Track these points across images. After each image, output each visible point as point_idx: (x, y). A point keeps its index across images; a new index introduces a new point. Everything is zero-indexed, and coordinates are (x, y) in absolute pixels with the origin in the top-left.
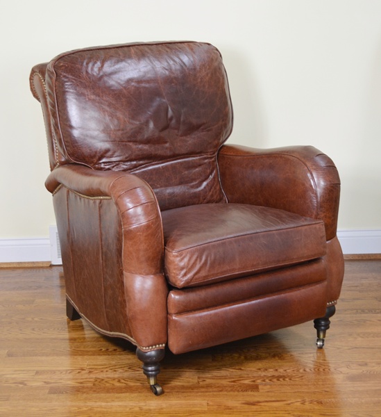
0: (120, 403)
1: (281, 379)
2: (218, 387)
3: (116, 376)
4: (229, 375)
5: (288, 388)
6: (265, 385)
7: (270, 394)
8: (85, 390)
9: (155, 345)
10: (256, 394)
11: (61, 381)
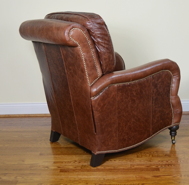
0: (94, 177)
1: (170, 166)
2: (140, 169)
4: (145, 164)
5: (174, 169)
6: (162, 168)
7: (165, 172)
8: (77, 171)
10: (158, 172)
11: (65, 166)
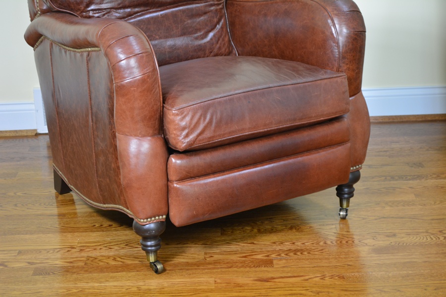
0: (115, 284)
1: (299, 253)
2: (228, 263)
3: (112, 253)
4: (240, 249)
5: (307, 262)
6: (281, 260)
7: (285, 269)
8: (75, 270)
9: (155, 217)
10: (270, 269)
11: (47, 261)
